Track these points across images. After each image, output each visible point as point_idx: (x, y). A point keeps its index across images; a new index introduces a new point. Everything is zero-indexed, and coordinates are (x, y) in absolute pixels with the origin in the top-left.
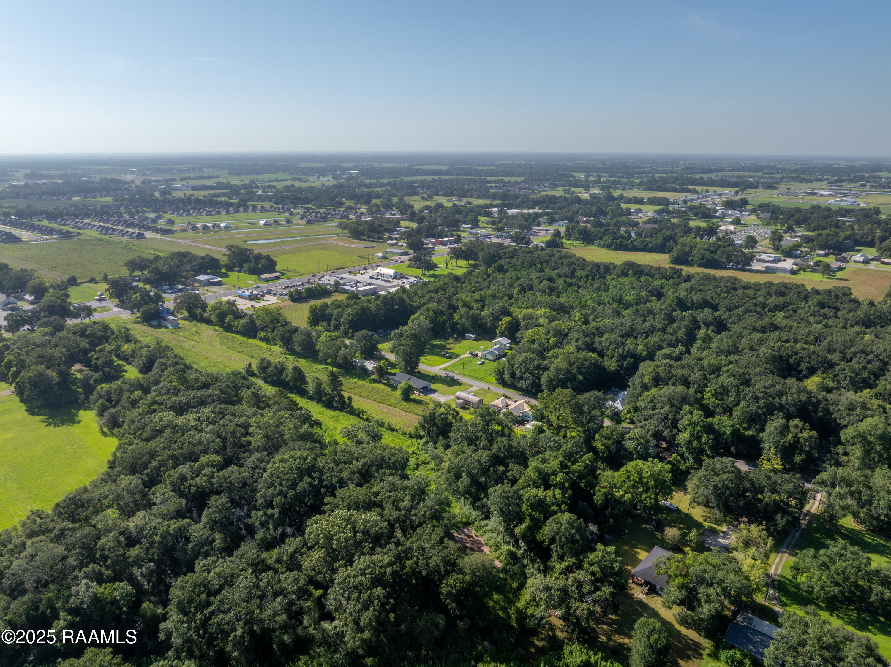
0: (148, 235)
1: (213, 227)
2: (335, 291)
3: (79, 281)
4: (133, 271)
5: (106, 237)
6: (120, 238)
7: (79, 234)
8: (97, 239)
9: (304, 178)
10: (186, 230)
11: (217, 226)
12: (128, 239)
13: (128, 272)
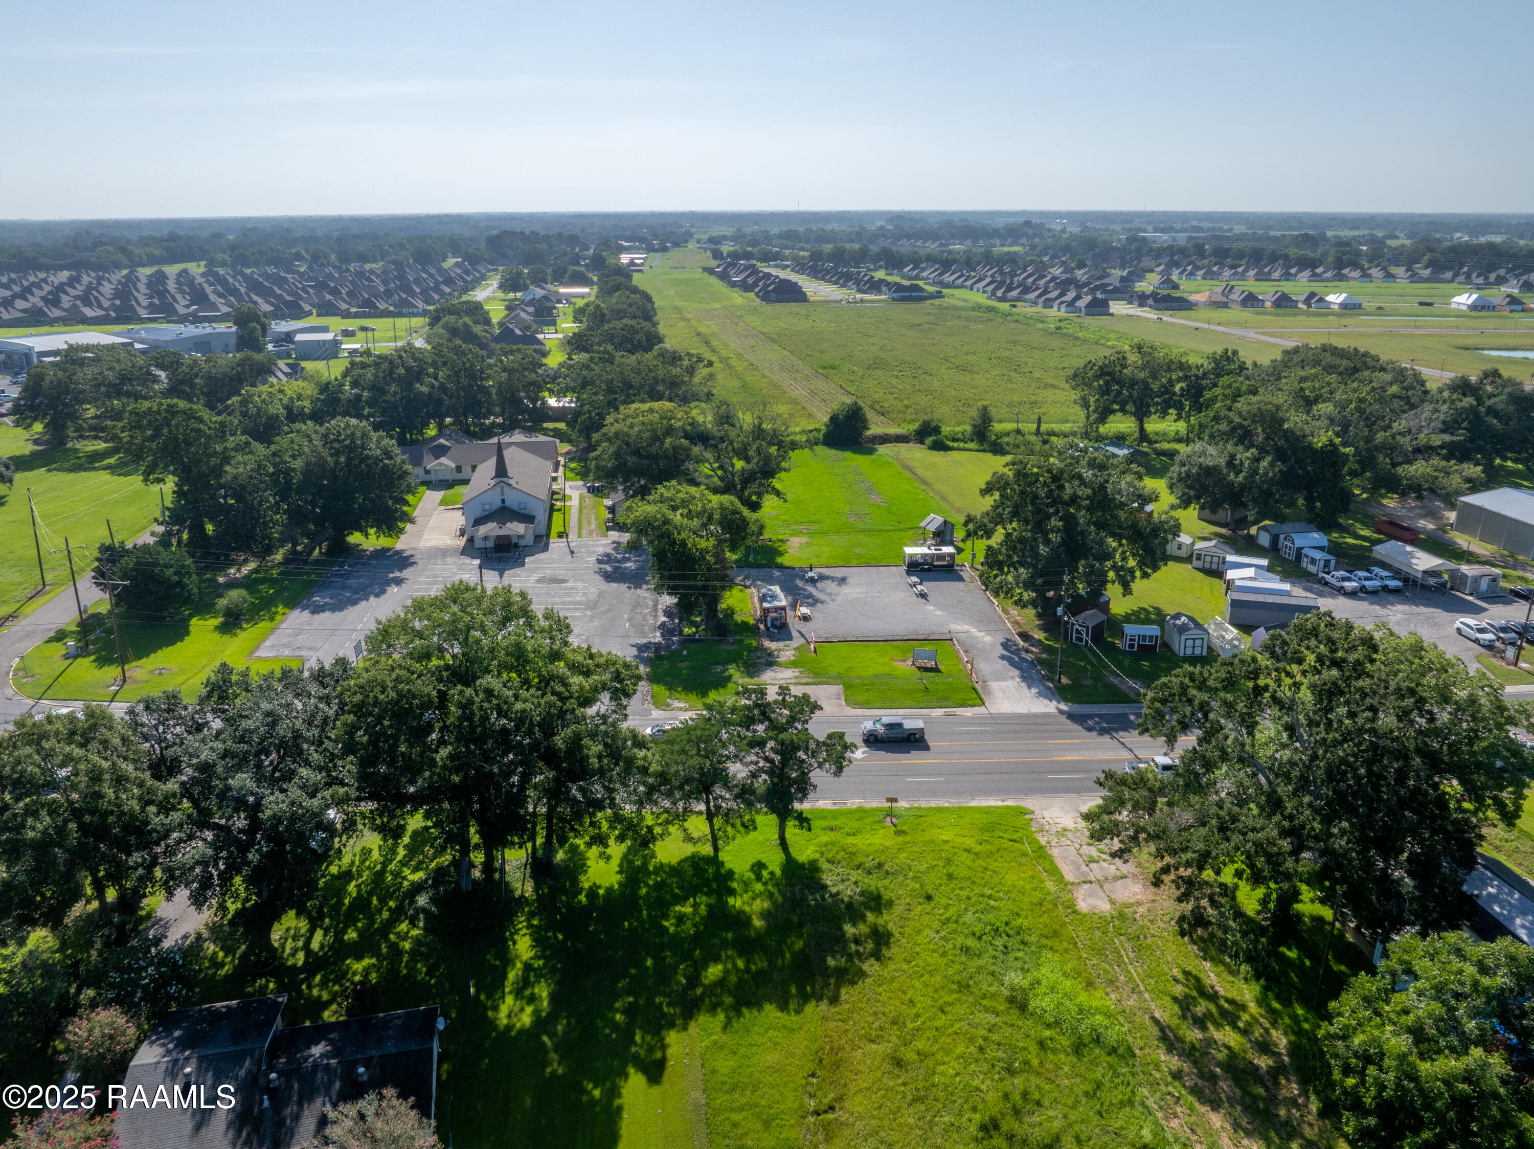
0: (1118, 307)
1: (1308, 301)
3: (875, 429)
4: (1104, 414)
5: (1005, 306)
6: (1039, 308)
7: (939, 295)
8: (978, 307)
10: (1225, 305)
12: (1062, 314)
13: (1080, 414)
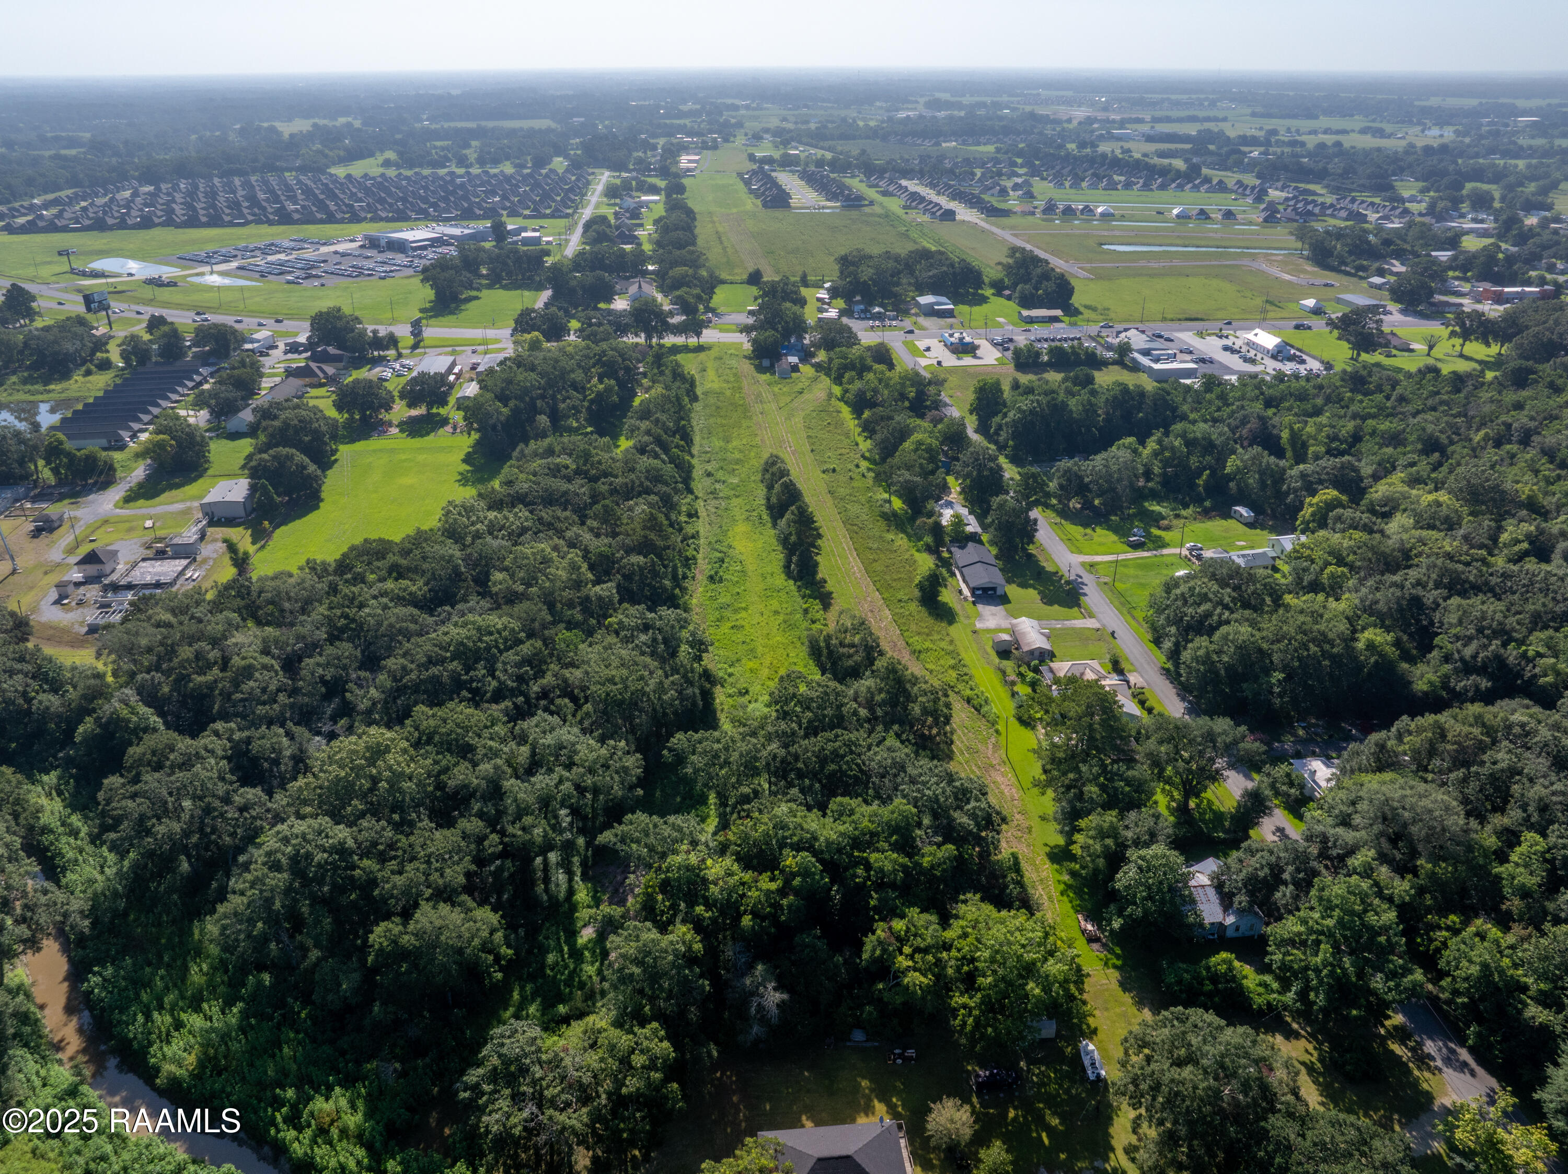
1: (1082, 211)
2: (1115, 363)
7: (872, 203)
8: (884, 214)
9: (1388, 128)
10: (1032, 213)
11: (1088, 210)
